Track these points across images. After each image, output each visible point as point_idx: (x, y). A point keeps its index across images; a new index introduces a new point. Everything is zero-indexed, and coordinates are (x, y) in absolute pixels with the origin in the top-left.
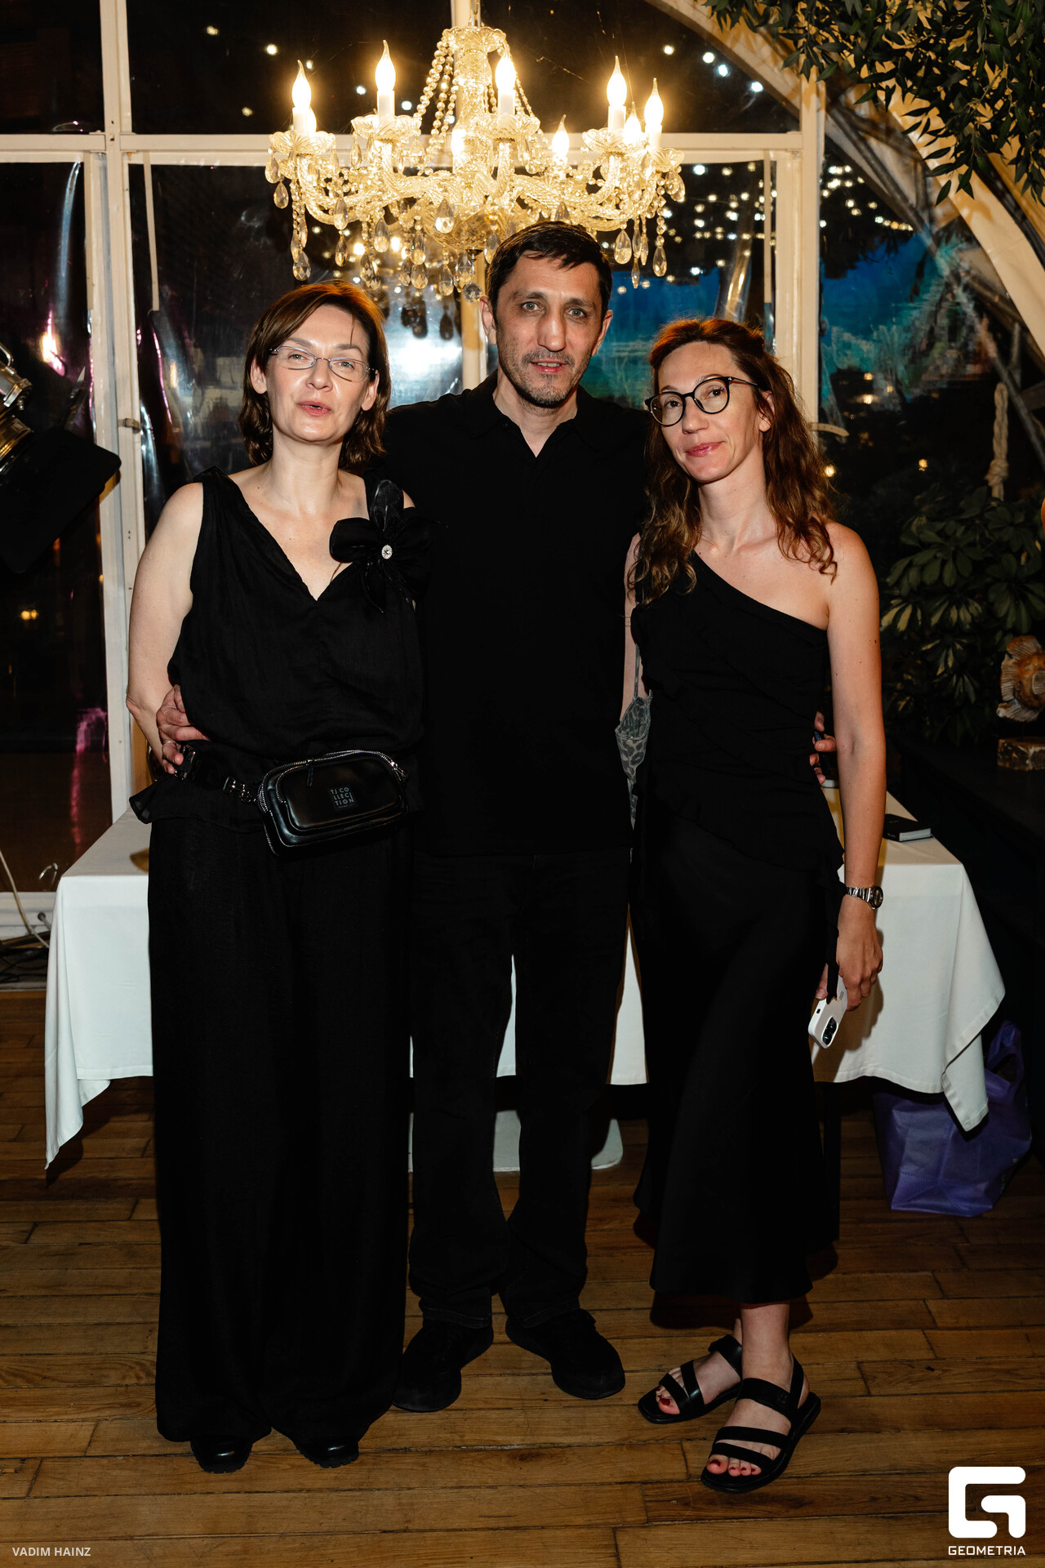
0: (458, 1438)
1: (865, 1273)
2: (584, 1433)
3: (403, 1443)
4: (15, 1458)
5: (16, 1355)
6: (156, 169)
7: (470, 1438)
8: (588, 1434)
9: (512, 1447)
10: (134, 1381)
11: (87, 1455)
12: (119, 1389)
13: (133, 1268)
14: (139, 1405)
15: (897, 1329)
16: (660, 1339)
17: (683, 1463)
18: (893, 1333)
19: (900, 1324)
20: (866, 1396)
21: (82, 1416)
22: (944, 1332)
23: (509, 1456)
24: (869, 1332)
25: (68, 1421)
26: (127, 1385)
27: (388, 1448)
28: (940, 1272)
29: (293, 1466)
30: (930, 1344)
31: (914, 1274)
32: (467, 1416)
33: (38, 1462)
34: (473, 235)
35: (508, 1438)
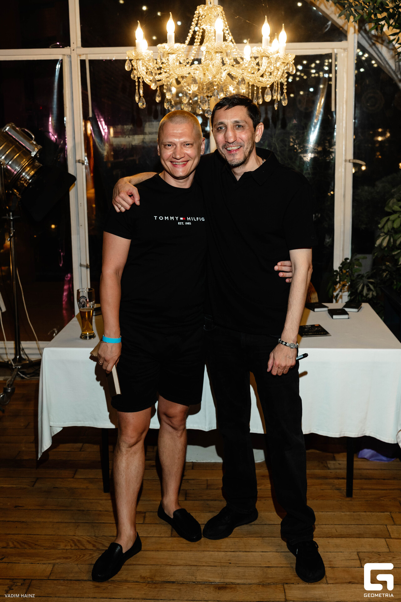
0: (194, 578)
1: (362, 512)
2: (244, 579)
3: (172, 579)
4: (21, 579)
5: (25, 534)
6: (90, 61)
7: (199, 579)
8: (246, 579)
9: (216, 583)
10: (70, 547)
11: (49, 578)
12: (63, 550)
13: (73, 499)
14: (70, 558)
15: (374, 538)
16: (277, 538)
17: (284, 594)
18: (373, 539)
19: (376, 536)
20: (360, 567)
21: (49, 562)
22: (394, 540)
23: (214, 587)
24: (363, 539)
25: (43, 564)
26: (67, 549)
27: (167, 581)
28: (393, 513)
29: (128, 587)
30: (388, 545)
31: (382, 513)
32: (198, 569)
33: (30, 581)
34: (209, 90)
35: (214, 579)
